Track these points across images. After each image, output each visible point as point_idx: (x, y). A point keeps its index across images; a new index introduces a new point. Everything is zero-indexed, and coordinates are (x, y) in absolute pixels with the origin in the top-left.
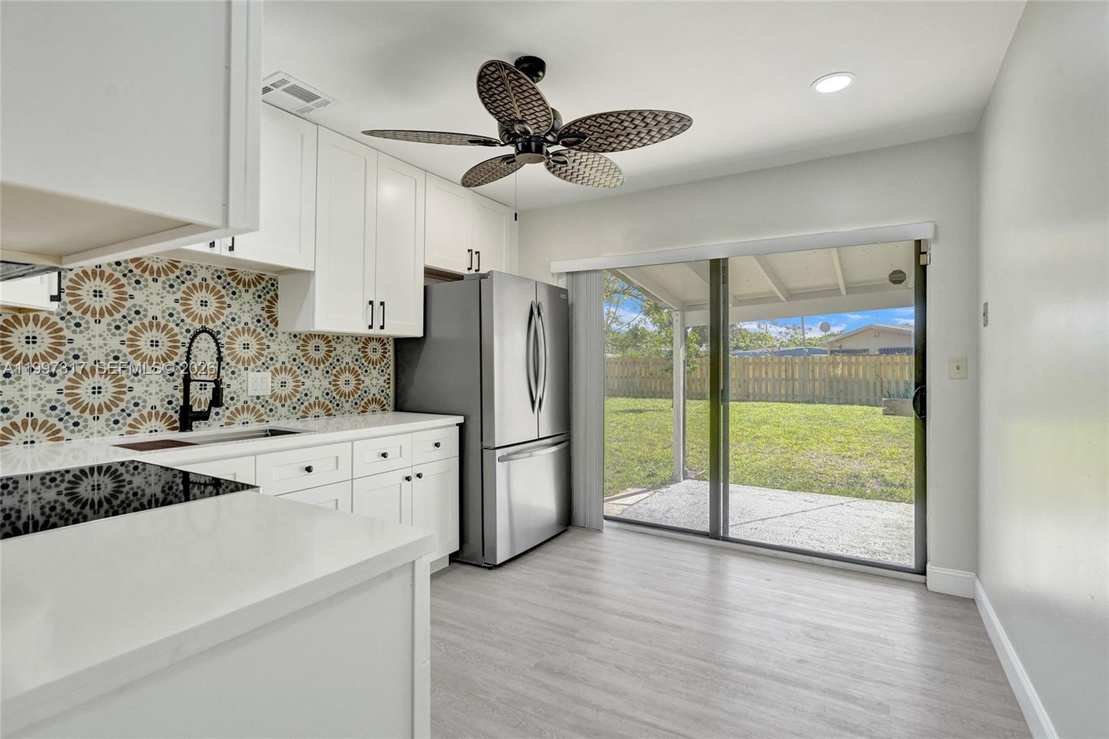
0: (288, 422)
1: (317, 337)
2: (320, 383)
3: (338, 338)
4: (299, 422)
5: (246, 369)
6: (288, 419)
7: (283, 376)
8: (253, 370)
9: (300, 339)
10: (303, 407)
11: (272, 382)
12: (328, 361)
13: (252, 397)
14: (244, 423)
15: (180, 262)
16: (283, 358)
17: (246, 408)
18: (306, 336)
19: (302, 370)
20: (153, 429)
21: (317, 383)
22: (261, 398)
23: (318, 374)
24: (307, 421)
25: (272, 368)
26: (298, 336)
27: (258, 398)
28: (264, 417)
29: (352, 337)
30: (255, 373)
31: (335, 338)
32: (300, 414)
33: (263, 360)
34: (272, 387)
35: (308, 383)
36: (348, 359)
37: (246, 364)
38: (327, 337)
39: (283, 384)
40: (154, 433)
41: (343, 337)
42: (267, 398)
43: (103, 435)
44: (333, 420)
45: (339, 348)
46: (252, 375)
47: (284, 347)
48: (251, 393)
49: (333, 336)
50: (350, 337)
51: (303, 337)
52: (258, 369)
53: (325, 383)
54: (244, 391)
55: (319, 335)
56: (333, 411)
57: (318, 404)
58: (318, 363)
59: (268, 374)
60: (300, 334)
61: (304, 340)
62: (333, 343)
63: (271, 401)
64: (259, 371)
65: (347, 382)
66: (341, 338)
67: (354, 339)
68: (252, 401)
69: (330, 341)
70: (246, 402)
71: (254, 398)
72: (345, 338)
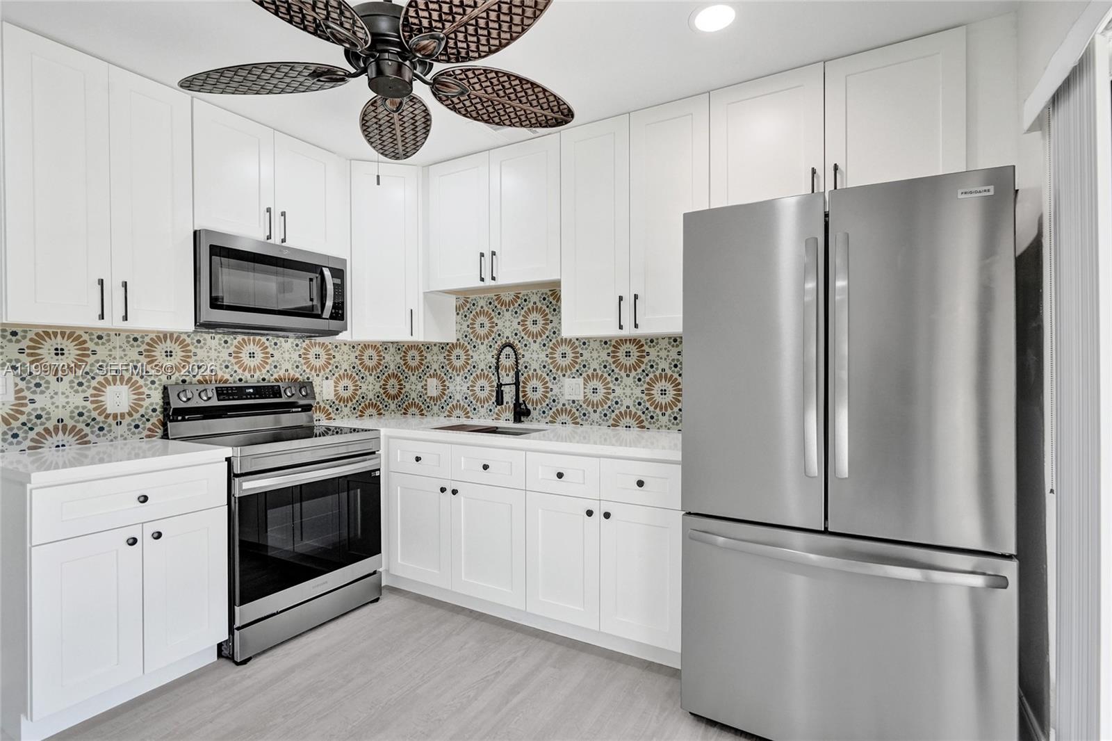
0: (599, 429)
1: (628, 342)
2: (631, 392)
3: (652, 341)
4: (609, 430)
5: (564, 375)
6: (600, 425)
7: (596, 383)
8: (569, 377)
9: (610, 345)
10: (613, 415)
11: (585, 388)
12: (640, 367)
13: (569, 400)
14: (562, 423)
15: (520, 293)
16: (594, 365)
17: (563, 411)
18: (616, 341)
19: (612, 377)
20: (507, 418)
21: (628, 391)
22: (576, 402)
23: (629, 381)
24: (618, 430)
25: (584, 375)
26: (609, 343)
27: (574, 402)
28: (579, 420)
29: (670, 338)
30: (571, 379)
31: (648, 341)
32: (611, 422)
33: (577, 367)
34: (585, 393)
35: (619, 391)
36: (663, 365)
37: (564, 370)
38: (640, 341)
39: (595, 391)
40: (508, 421)
41: (657, 339)
42: (581, 403)
43: (485, 418)
44: (646, 434)
45: (653, 352)
46: (567, 382)
47: (595, 355)
48: (567, 397)
49: (646, 339)
50: (667, 340)
51: (613, 343)
52: (574, 375)
53: (637, 392)
54: (562, 395)
55: (630, 340)
56: (646, 424)
57: (628, 413)
58: (628, 370)
59: (581, 380)
60: (610, 341)
61: (614, 346)
62: (646, 348)
63: (584, 406)
64: (574, 377)
65: (663, 392)
66: (655, 341)
67: (672, 340)
68: (569, 404)
69: (642, 345)
70: (564, 405)
71: (571, 402)
72: (660, 341)
